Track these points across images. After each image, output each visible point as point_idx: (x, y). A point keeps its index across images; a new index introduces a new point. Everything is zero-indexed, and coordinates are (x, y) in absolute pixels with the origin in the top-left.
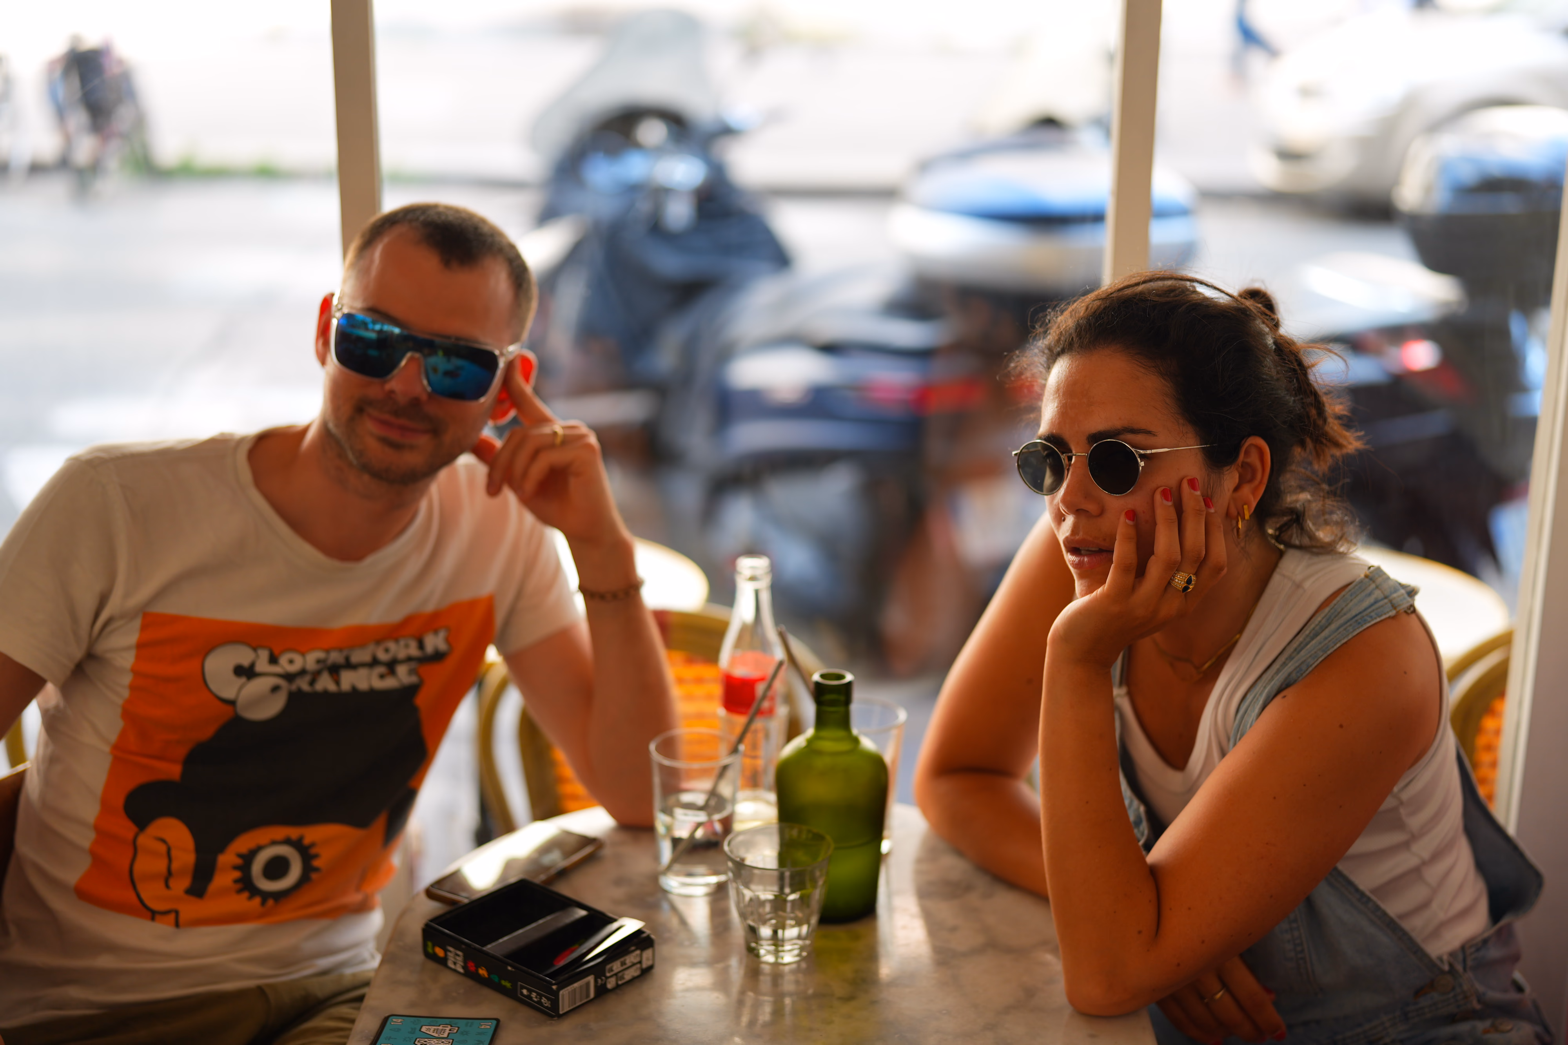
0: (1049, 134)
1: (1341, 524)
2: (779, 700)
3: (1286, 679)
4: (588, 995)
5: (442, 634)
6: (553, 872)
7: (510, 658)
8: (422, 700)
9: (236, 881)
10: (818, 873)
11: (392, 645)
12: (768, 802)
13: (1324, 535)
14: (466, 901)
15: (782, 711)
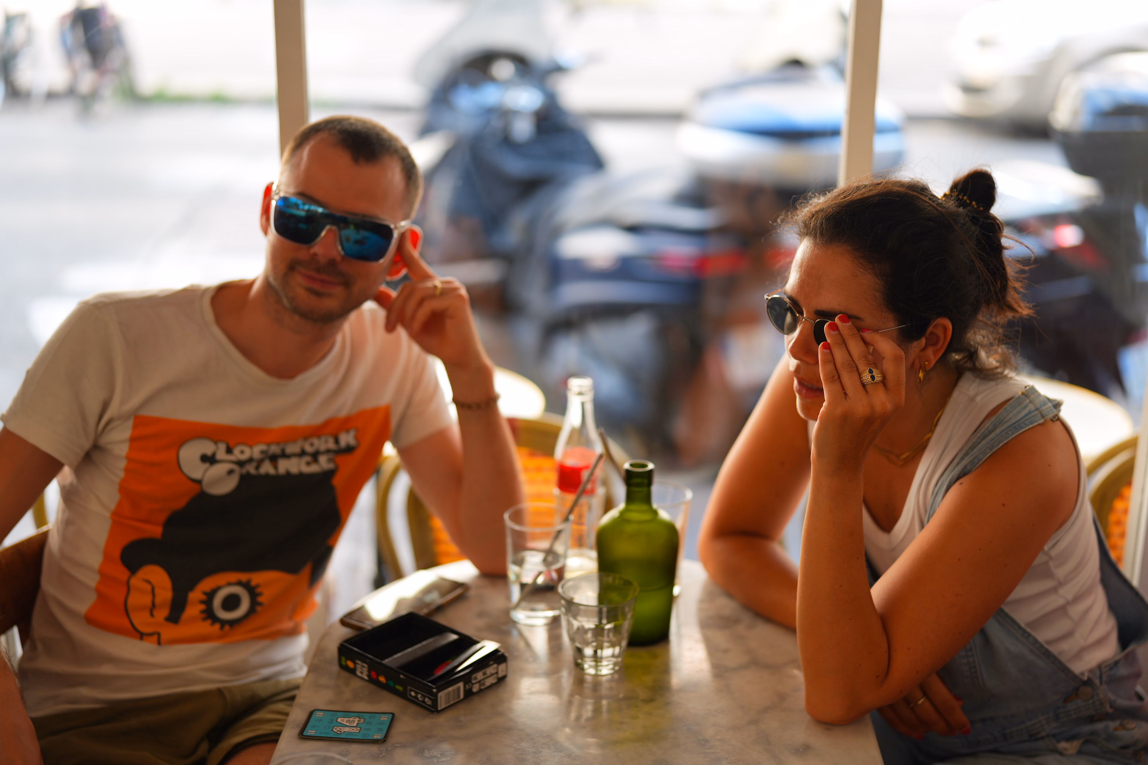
0: (794, 72)
2: (598, 483)
3: (964, 469)
4: (459, 696)
5: (352, 434)
6: (433, 607)
7: (402, 452)
8: (337, 481)
9: (202, 612)
10: (627, 609)
11: (315, 441)
12: (590, 558)
14: (369, 628)
15: (601, 491)
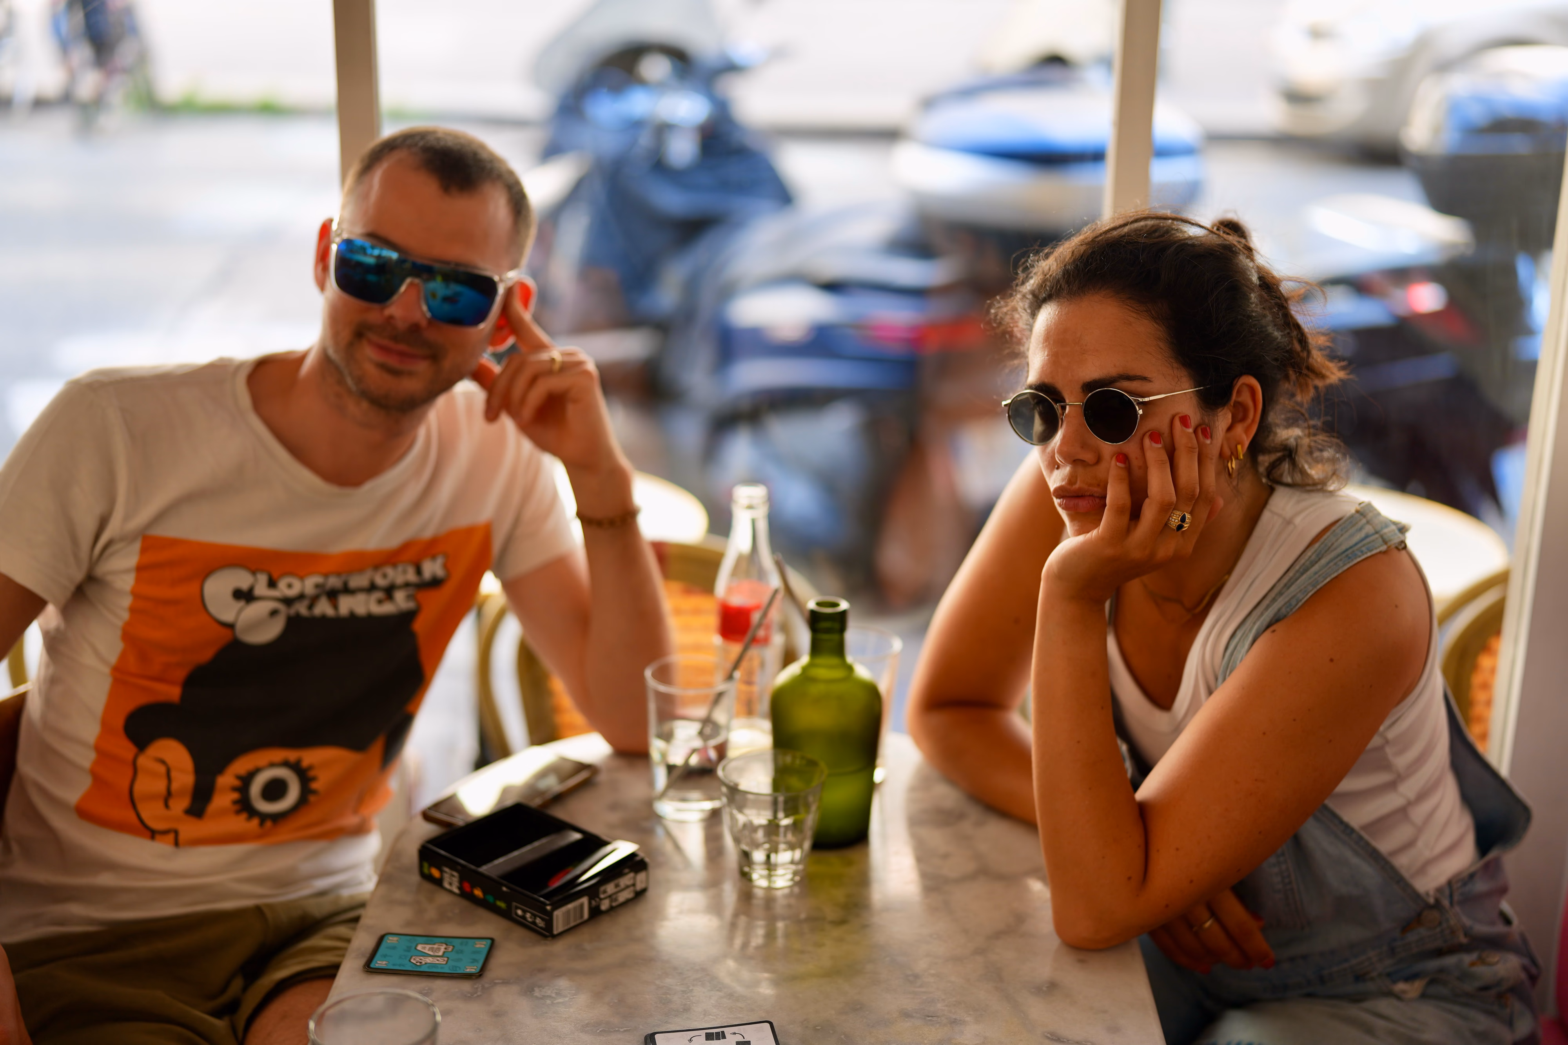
0: (1055, 72)
1: (1333, 461)
3: (1275, 615)
4: (582, 916)
5: (440, 561)
6: (549, 796)
7: (508, 586)
8: (419, 626)
9: (235, 802)
10: (811, 799)
11: (390, 571)
13: (1315, 472)
14: (461, 824)
15: (778, 640)
